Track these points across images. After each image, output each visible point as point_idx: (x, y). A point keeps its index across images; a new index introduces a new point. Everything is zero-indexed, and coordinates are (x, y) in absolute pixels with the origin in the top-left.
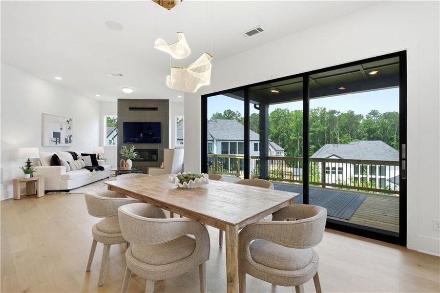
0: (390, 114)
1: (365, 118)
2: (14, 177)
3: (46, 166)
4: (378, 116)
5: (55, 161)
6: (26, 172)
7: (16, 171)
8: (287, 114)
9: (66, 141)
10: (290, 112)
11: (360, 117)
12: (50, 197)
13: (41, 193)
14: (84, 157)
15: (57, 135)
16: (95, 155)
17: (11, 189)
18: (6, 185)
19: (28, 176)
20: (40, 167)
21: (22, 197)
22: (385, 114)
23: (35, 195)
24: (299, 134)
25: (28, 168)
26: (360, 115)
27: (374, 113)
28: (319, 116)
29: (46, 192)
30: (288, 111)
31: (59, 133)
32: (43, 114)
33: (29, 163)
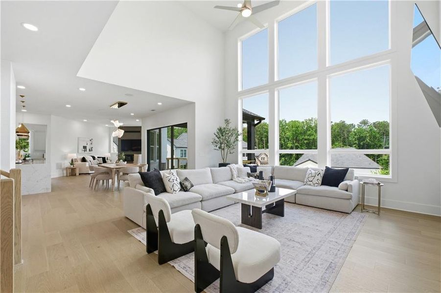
0: (379, 123)
1: (356, 127)
2: (66, 167)
3: (80, 162)
4: (368, 125)
5: (84, 160)
6: (71, 164)
7: (67, 164)
8: (284, 124)
9: (90, 151)
10: (287, 122)
11: (352, 126)
12: (81, 176)
13: (77, 174)
14: (99, 159)
15: (85, 147)
16: (105, 158)
17: (65, 172)
18: (63, 170)
19: (72, 166)
20: (77, 163)
21: (70, 176)
22: (374, 123)
23: (75, 175)
24: (295, 141)
25: (72, 163)
26: (352, 124)
27: (365, 122)
28: (313, 125)
29: (80, 174)
30: (285, 121)
31: (86, 147)
32: (78, 138)
33: (72, 160)
